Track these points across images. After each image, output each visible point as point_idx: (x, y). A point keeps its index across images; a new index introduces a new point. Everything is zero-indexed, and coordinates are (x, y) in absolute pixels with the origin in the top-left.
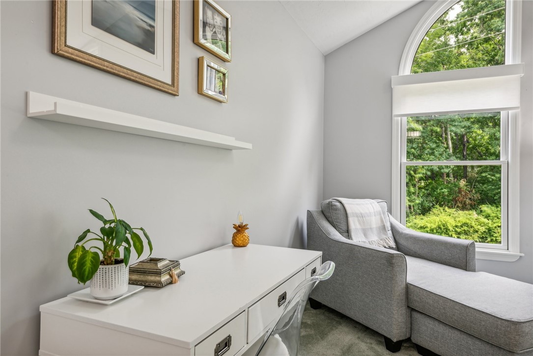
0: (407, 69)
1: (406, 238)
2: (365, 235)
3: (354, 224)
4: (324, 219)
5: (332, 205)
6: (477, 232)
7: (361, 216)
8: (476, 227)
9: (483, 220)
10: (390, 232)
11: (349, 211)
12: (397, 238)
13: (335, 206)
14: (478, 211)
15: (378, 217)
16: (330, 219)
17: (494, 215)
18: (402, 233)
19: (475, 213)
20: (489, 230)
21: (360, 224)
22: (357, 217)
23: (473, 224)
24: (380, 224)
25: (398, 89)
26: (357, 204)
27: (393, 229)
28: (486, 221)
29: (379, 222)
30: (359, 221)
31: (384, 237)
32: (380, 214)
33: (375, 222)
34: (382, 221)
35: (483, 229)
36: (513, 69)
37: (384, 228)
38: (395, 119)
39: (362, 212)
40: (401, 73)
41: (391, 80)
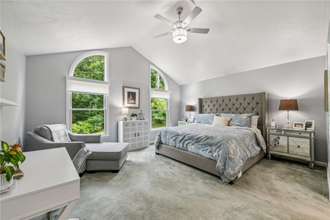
1: (75, 137)
2: (59, 139)
3: (54, 136)
4: (38, 135)
5: (43, 129)
6: (76, 131)
7: (57, 132)
8: (76, 130)
9: (79, 127)
10: (68, 136)
11: (52, 130)
12: (71, 138)
13: (44, 129)
14: (76, 123)
15: (63, 131)
16: (41, 135)
17: (83, 124)
18: (74, 136)
19: (76, 124)
20: (81, 130)
21: (57, 135)
22: (56, 132)
23: (75, 129)
24: (64, 134)
25: (68, 81)
26: (55, 127)
27: (69, 134)
28: (80, 127)
29: (64, 133)
30: (56, 133)
31: (66, 138)
32: (64, 130)
33: (62, 133)
34: (65, 132)
35: (79, 130)
37: (66, 135)
38: (67, 92)
39: (57, 130)
40: (70, 75)
41: (65, 77)
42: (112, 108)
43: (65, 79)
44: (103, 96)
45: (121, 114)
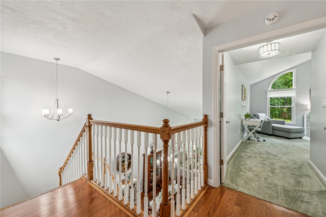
0: (270, 89)
11: (259, 115)
13: (256, 114)
25: (268, 93)
30: (261, 117)
34: (265, 117)
36: (294, 89)
38: (267, 98)
39: (262, 115)
40: (269, 89)
41: (266, 91)
42: (298, 105)
43: (266, 92)
44: (291, 98)
45: (306, 110)
